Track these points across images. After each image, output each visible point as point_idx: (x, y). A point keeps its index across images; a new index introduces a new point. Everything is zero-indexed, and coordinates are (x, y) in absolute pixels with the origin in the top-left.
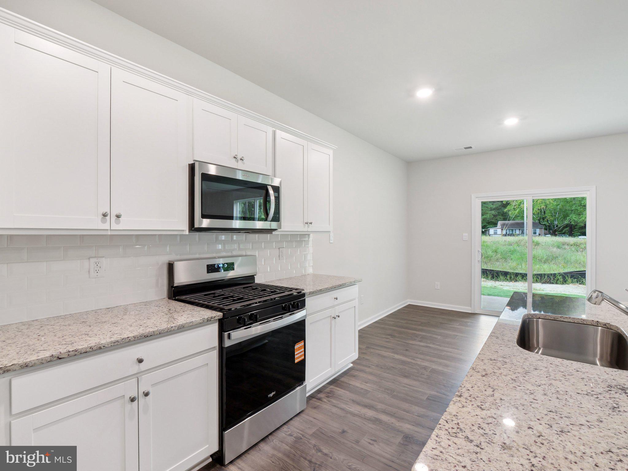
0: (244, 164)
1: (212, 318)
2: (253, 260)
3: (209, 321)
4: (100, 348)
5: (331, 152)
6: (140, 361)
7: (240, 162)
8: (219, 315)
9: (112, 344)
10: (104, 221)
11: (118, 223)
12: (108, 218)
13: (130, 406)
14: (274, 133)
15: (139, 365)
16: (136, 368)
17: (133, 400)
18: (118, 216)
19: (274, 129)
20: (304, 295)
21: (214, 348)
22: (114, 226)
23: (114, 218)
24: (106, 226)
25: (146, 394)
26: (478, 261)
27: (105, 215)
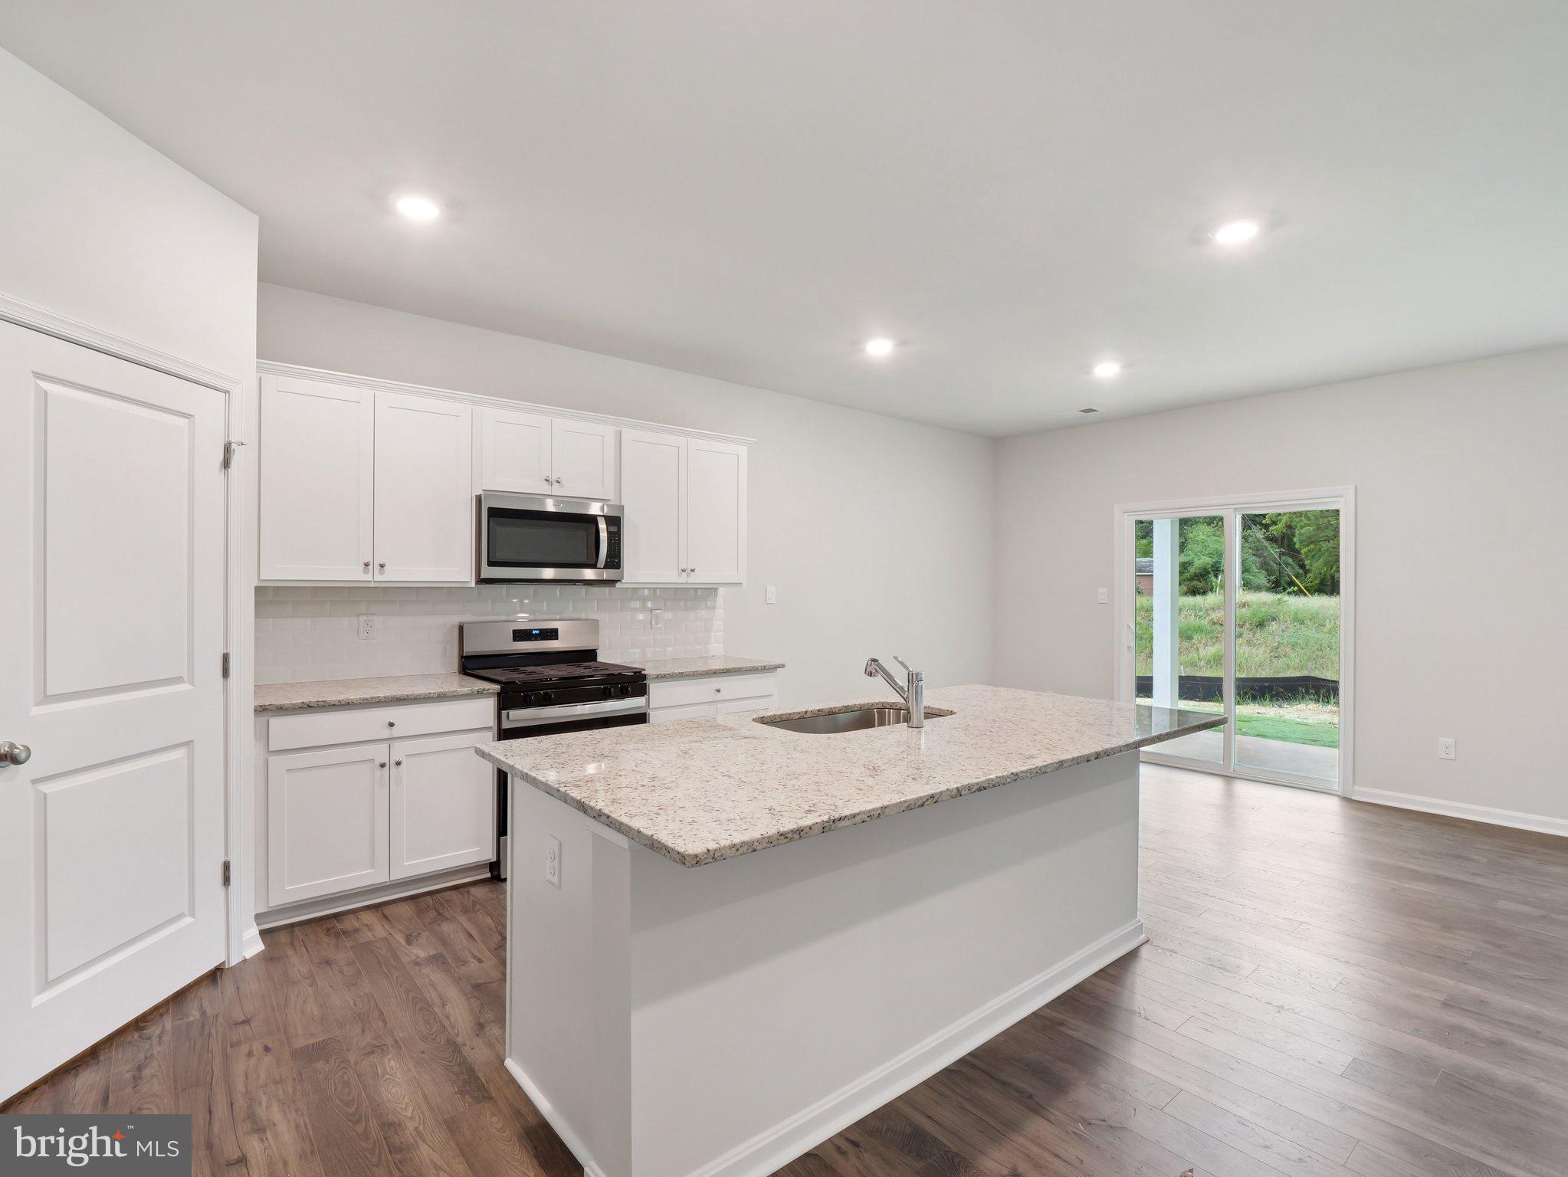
0: (562, 487)
1: (484, 690)
2: (594, 626)
3: (480, 694)
4: (349, 704)
5: (743, 450)
6: (391, 725)
7: (556, 485)
8: (497, 687)
9: (361, 702)
10: (366, 572)
11: (381, 573)
12: (371, 567)
13: (378, 772)
14: (619, 435)
15: (391, 730)
16: (386, 733)
17: (383, 766)
18: (382, 566)
19: (619, 429)
20: (644, 677)
21: (489, 728)
22: (378, 578)
23: (377, 568)
24: (369, 577)
25: (398, 763)
26: (1129, 648)
27: (367, 565)
